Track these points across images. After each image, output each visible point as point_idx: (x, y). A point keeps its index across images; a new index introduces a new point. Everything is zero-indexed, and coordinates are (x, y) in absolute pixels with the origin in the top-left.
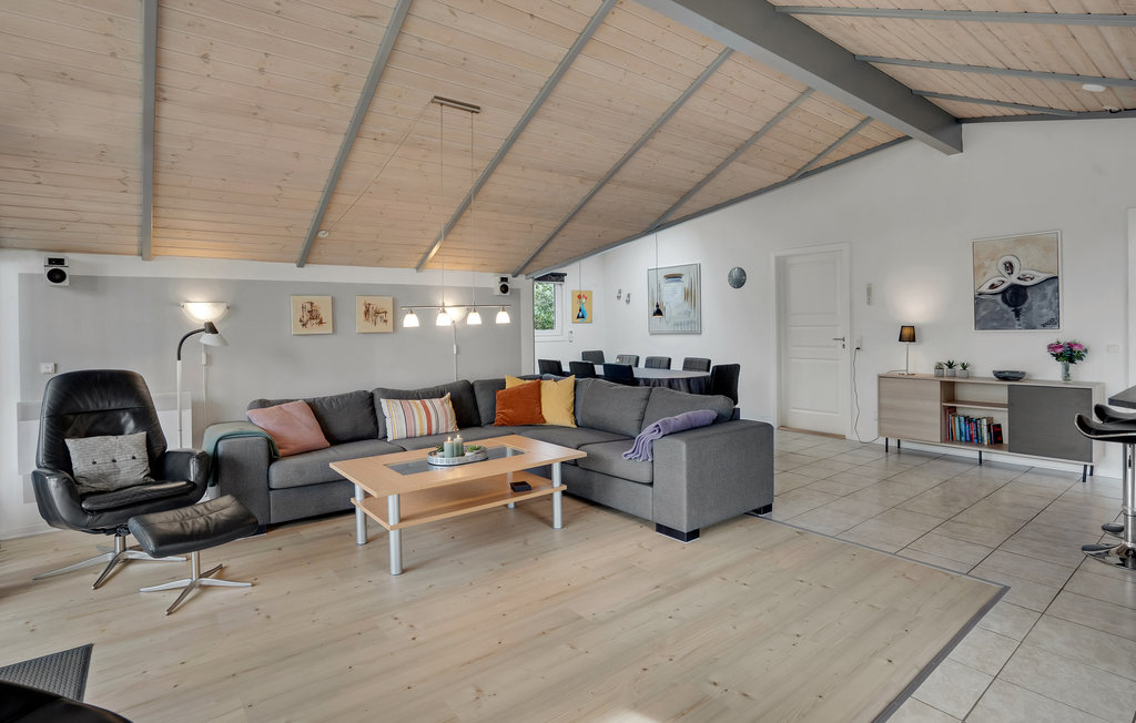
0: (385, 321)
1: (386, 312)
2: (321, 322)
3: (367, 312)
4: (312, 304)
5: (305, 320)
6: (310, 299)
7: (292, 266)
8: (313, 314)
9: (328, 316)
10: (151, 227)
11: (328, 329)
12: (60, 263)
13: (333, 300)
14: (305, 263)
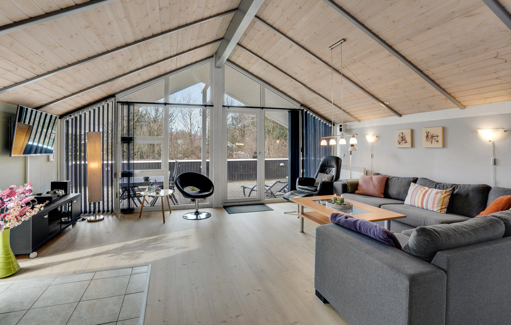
0: (437, 141)
1: (438, 136)
2: (406, 142)
3: (427, 136)
4: (403, 134)
5: (400, 141)
6: (402, 131)
7: (397, 117)
8: (403, 139)
9: (409, 139)
10: (348, 113)
11: (409, 145)
12: (341, 126)
13: (412, 131)
14: (400, 115)
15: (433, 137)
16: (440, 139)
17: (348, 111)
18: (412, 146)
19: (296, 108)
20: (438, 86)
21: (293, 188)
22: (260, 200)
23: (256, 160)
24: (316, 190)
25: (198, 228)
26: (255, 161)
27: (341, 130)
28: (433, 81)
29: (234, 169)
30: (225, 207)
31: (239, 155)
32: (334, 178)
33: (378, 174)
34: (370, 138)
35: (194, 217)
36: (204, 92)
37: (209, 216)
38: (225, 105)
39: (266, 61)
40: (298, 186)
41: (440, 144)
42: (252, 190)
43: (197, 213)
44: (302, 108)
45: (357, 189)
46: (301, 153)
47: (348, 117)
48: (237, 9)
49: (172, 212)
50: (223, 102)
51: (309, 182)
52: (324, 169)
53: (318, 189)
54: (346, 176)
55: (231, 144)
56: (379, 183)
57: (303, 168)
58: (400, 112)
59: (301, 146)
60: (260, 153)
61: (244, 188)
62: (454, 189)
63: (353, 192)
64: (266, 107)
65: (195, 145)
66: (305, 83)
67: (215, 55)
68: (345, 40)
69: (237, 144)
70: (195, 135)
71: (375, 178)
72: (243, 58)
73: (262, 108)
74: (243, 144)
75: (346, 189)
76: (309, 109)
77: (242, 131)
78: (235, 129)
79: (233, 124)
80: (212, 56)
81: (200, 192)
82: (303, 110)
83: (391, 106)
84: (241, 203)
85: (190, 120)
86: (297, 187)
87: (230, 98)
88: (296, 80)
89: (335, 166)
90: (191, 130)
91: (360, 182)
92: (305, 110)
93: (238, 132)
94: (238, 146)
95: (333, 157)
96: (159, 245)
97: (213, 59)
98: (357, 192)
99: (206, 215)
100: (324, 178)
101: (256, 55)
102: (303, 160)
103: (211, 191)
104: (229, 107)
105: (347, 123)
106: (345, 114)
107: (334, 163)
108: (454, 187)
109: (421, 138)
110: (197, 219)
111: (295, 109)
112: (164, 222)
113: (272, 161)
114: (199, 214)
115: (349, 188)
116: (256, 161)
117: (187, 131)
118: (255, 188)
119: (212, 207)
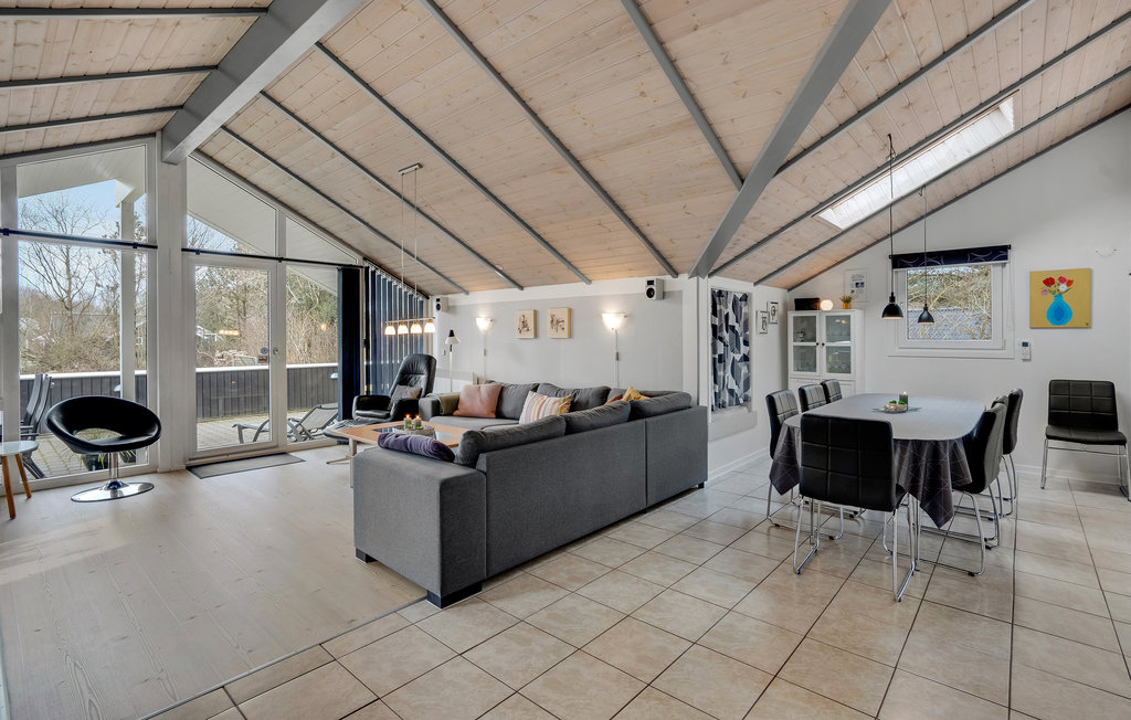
0: (563, 329)
1: (563, 321)
2: (528, 330)
3: (552, 321)
4: (524, 316)
5: (521, 328)
6: (523, 313)
7: (517, 290)
8: (524, 324)
9: (531, 325)
10: (447, 278)
11: (531, 334)
12: (438, 300)
13: (535, 312)
14: (521, 288)
15: (558, 322)
16: (566, 325)
17: (447, 275)
18: (536, 336)
19: (354, 264)
20: (554, 250)
21: (347, 415)
22: (277, 447)
23: (266, 367)
24: (388, 416)
25: (117, 516)
26: (264, 370)
27: (438, 307)
28: (546, 243)
29: (214, 390)
30: (190, 468)
31: (229, 358)
32: (423, 393)
33: (491, 382)
34: (483, 323)
35: (108, 494)
36: (127, 206)
37: (146, 488)
38: (189, 246)
39: (286, 169)
40: (355, 412)
41: (565, 334)
42: (260, 430)
43: (114, 486)
44: (366, 265)
45: (457, 409)
46: (363, 351)
47: (448, 286)
48: (216, 67)
49: (33, 495)
50: (184, 240)
51: (378, 403)
52: (405, 379)
53: (392, 413)
54: (442, 388)
55: (207, 332)
56: (489, 395)
57: (368, 383)
58: (521, 283)
59: (363, 336)
60: (275, 350)
61: (241, 428)
62: (575, 396)
63: (450, 414)
64: (287, 257)
65: (84, 335)
66: (366, 220)
67: (159, 134)
68: (421, 166)
69: (222, 332)
70: (87, 305)
71: (484, 387)
72: (232, 152)
73: (281, 259)
74: (236, 333)
75: (437, 409)
76: (380, 266)
77: (238, 299)
78: (219, 293)
79: (213, 282)
80: (153, 134)
81: (121, 439)
82: (367, 269)
83: (507, 272)
84: (231, 457)
85: (67, 263)
86: (354, 415)
87: (202, 227)
88: (348, 212)
89: (425, 372)
90: (68, 292)
91: (462, 398)
92: (372, 269)
93: (228, 301)
94: (228, 336)
95: (421, 355)
96: (8, 559)
97: (156, 141)
98: (456, 412)
99: (140, 488)
100: (407, 393)
101: (263, 153)
102: (368, 367)
103: (154, 434)
104: (198, 252)
105: (449, 296)
106: (443, 280)
107: (422, 367)
108: (576, 392)
109: (545, 323)
110: (115, 498)
111: (351, 266)
112: (13, 516)
113: (311, 368)
114: (119, 486)
115: (443, 408)
116: (268, 371)
117: (50, 292)
118: (266, 427)
119: (156, 472)
